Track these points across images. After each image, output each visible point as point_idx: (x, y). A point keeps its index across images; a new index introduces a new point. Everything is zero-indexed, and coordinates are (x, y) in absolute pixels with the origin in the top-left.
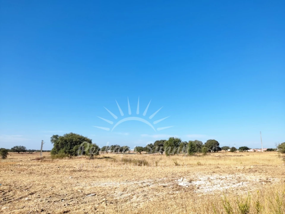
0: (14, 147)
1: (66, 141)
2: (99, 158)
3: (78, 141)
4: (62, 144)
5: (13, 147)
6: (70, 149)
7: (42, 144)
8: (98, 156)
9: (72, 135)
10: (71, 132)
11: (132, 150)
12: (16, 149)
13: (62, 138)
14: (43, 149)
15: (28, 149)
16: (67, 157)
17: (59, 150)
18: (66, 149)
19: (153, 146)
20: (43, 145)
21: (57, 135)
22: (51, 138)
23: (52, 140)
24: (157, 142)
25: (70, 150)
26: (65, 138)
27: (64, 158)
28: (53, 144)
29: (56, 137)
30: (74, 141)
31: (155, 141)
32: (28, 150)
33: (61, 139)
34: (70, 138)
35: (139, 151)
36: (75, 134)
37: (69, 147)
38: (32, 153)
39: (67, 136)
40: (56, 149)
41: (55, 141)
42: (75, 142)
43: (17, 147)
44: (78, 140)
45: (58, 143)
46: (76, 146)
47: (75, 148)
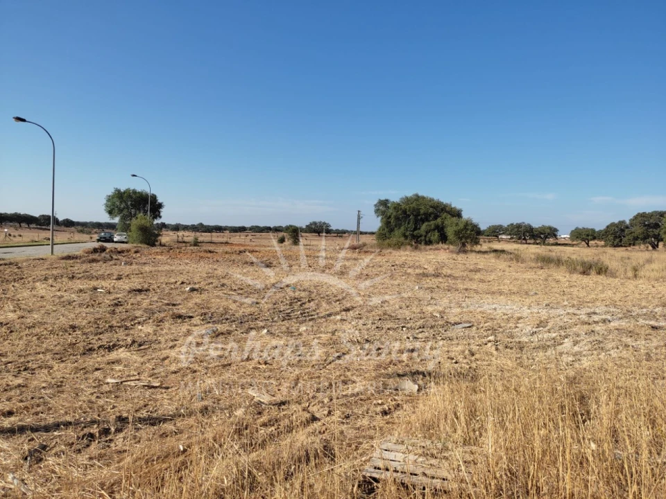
0: (311, 224)
1: (405, 212)
2: (479, 252)
3: (431, 213)
4: (397, 218)
5: (308, 224)
6: (415, 229)
7: (359, 218)
8: (478, 248)
9: (417, 198)
10: (415, 193)
11: (564, 235)
12: (313, 227)
13: (397, 207)
14: (362, 229)
15: (333, 227)
16: (409, 247)
17: (391, 231)
18: (407, 230)
19: (627, 227)
21: (387, 200)
22: (375, 205)
23: (377, 211)
24: (643, 215)
25: (415, 233)
26: (403, 206)
27: (402, 247)
28: (380, 218)
29: (384, 203)
30: (422, 212)
31: (635, 214)
32: (334, 229)
33: (395, 208)
34: (414, 205)
35: (583, 240)
36: (423, 198)
37: (411, 225)
38: (341, 236)
39: (407, 200)
40: (386, 230)
41: (383, 213)
42: (425, 214)
43: (315, 223)
44: (431, 210)
45: (390, 217)
46: (426, 223)
47: (424, 227)
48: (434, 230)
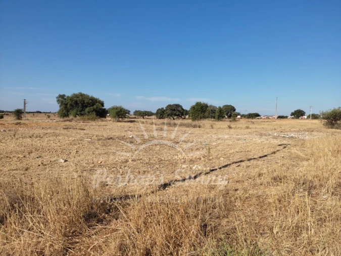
1: (76, 103)
3: (91, 103)
4: (71, 105)
6: (82, 111)
8: (125, 120)
9: (81, 95)
13: (71, 99)
17: (68, 111)
18: (77, 111)
19: (164, 110)
20: (26, 105)
21: (64, 95)
22: (57, 98)
23: (58, 101)
26: (75, 99)
28: (60, 104)
29: (62, 96)
30: (86, 102)
31: (168, 105)
34: (80, 98)
36: (84, 94)
37: (80, 108)
39: (76, 96)
40: (64, 111)
41: (62, 102)
42: (87, 103)
44: (90, 101)
45: (67, 104)
46: (88, 108)
47: (87, 110)
48: (93, 111)
